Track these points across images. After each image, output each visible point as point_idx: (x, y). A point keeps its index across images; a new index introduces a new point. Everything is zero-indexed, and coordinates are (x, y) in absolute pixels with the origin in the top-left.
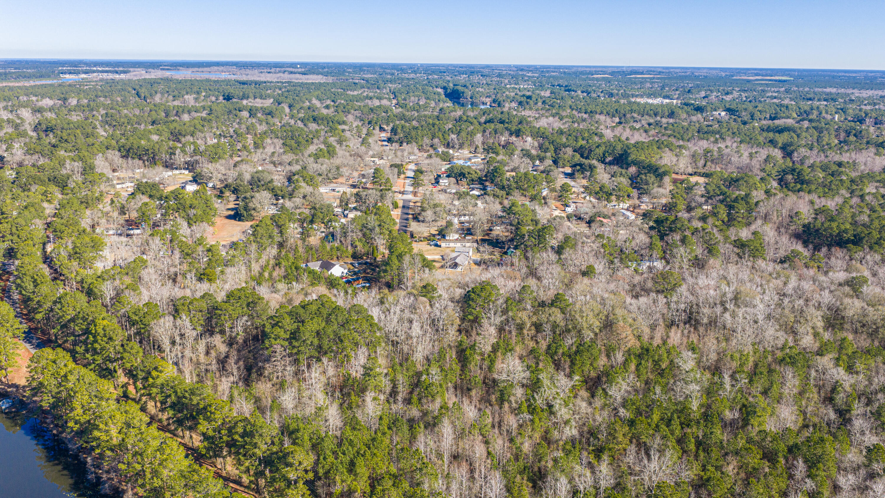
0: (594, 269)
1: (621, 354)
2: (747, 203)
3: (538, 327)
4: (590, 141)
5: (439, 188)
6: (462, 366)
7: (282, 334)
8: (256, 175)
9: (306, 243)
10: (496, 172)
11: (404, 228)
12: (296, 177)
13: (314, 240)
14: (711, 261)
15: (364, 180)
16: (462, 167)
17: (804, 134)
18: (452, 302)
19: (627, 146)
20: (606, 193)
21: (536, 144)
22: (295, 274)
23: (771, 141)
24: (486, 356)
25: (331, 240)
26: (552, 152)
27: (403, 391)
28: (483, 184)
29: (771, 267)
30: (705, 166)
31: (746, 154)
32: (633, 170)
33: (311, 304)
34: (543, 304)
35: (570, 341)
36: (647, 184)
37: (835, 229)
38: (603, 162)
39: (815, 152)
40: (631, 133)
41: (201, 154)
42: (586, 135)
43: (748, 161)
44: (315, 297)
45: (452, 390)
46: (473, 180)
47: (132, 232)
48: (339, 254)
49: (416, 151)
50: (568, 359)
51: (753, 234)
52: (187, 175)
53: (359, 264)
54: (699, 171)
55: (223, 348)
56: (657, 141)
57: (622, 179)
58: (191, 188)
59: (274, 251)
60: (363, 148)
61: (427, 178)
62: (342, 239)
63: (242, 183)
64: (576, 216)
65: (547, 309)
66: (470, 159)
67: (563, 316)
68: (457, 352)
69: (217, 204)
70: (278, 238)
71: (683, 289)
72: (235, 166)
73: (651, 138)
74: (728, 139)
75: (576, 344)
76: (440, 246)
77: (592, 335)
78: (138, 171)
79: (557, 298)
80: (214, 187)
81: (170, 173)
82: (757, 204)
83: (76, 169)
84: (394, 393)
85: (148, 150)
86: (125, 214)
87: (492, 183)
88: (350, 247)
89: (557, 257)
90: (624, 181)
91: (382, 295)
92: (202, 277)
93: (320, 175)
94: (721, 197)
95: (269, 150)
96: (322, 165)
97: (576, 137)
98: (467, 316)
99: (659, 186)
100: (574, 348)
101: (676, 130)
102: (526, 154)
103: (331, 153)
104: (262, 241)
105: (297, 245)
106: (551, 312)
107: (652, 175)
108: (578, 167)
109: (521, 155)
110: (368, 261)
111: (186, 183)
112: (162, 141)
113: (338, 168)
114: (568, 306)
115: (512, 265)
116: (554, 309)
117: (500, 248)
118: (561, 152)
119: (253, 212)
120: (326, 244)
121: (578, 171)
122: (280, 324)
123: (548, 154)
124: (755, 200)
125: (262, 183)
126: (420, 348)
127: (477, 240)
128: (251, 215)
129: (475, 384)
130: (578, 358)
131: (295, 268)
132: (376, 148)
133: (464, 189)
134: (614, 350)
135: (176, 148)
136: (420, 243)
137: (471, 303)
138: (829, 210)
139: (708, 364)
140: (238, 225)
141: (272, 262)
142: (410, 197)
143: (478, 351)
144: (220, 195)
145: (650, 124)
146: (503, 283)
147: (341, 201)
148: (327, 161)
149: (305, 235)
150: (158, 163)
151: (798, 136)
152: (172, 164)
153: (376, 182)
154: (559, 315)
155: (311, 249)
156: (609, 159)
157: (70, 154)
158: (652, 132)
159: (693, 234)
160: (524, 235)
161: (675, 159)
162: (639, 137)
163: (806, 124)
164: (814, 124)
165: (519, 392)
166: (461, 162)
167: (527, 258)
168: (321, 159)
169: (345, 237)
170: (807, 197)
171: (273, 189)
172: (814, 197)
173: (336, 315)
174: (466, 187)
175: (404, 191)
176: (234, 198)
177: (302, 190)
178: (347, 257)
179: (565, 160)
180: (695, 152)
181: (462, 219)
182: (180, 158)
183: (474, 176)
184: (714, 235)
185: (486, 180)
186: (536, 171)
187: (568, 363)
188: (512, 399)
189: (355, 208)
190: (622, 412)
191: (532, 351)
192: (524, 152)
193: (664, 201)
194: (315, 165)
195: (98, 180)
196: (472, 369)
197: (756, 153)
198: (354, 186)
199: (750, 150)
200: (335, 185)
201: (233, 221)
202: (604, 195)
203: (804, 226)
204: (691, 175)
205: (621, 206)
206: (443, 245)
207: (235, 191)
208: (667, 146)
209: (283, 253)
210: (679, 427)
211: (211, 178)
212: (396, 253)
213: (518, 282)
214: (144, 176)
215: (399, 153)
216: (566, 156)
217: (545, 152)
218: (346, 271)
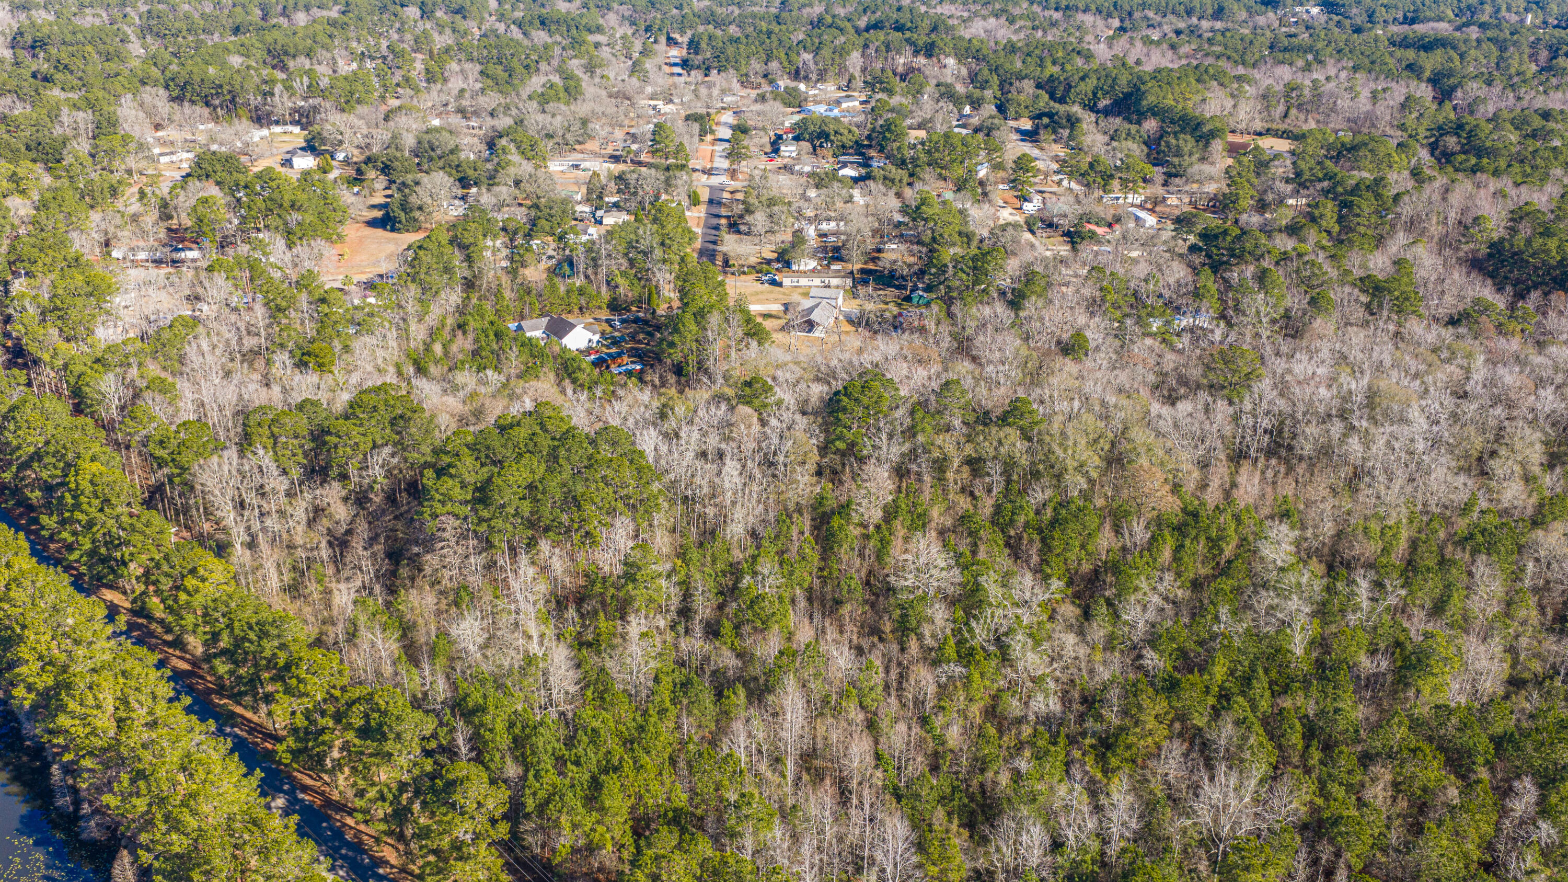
0: (1085, 339)
1: (1142, 525)
2: (1378, 196)
3: (975, 465)
4: (1068, 67)
5: (779, 162)
6: (824, 550)
7: (457, 493)
8: (427, 137)
9: (519, 280)
10: (889, 130)
11: (711, 246)
12: (503, 142)
13: (534, 273)
14: (1317, 323)
15: (634, 147)
16: (824, 120)
17: (1473, 52)
18: (804, 413)
19: (1139, 78)
20: (1102, 174)
21: (964, 72)
22: (495, 347)
23: (1410, 67)
24: (872, 529)
25: (568, 273)
26: (996, 88)
27: (704, 607)
28: (863, 154)
29: (1433, 335)
30: (1286, 116)
31: (1365, 93)
32: (1151, 125)
33: (518, 424)
34: (984, 418)
35: (1039, 494)
36: (1179, 153)
37: (1554, 253)
38: (1093, 108)
39: (1497, 89)
40: (1145, 50)
41: (323, 94)
42: (1060, 54)
43: (1369, 107)
44: (529, 405)
45: (802, 604)
46: (843, 147)
47: (182, 255)
48: (583, 302)
49: (736, 86)
50: (1036, 537)
51: (1395, 263)
52: (297, 135)
53: (623, 321)
54: (1274, 126)
55: (341, 512)
56: (1196, 67)
57: (1130, 144)
58: (305, 162)
59: (454, 297)
60: (634, 81)
61: (757, 142)
62: (590, 272)
63: (398, 154)
64: (1042, 221)
65: (994, 430)
66: (838, 103)
67: (1027, 444)
68: (813, 519)
69: (347, 196)
70: (461, 270)
71: (1265, 385)
72: (387, 118)
73: (1184, 62)
74: (1330, 62)
75: (1052, 504)
76: (780, 285)
77: (1084, 484)
78: (201, 127)
79: (1016, 408)
80: (347, 161)
81: (265, 132)
82: (1397, 198)
83: (82, 126)
84: (685, 612)
85: (221, 86)
86: (170, 217)
87: (881, 151)
88: (604, 289)
89: (1013, 315)
90: (1136, 149)
91: (663, 400)
92: (306, 358)
93: (550, 136)
94: (1326, 184)
95: (456, 84)
96: (553, 116)
97: (1041, 59)
98: (833, 442)
99: (1202, 160)
100: (1049, 513)
101: (1230, 44)
102: (946, 93)
103: (572, 91)
104: (428, 279)
105: (500, 285)
106: (1002, 435)
107: (1188, 137)
108: (1046, 120)
109: (937, 95)
110: (641, 314)
111: (292, 153)
112: (248, 68)
113: (584, 122)
114: (1036, 423)
115: (922, 330)
116: (1007, 430)
117: (898, 287)
118: (1013, 89)
119: (417, 214)
120: (558, 281)
121: (1046, 127)
122: (453, 471)
123: (988, 93)
124: (1394, 192)
125: (439, 152)
126: (739, 514)
127: (852, 273)
128: (415, 220)
129: (849, 592)
130: (1056, 534)
131: (496, 335)
132: (660, 80)
133: (827, 165)
134: (1127, 514)
135: (273, 82)
136: (743, 277)
137: (841, 416)
138: (1539, 211)
139: (1315, 544)
140: (389, 240)
141: (450, 321)
142: (723, 179)
143: (856, 518)
144: (358, 178)
145: (1178, 33)
146: (905, 372)
147: (590, 191)
148: (563, 107)
149: (517, 261)
150: (240, 112)
151: (1462, 56)
152: (269, 114)
153: (657, 150)
154: (1018, 444)
155: (529, 292)
156: (1104, 103)
157: (71, 95)
158: (1185, 49)
159: (1277, 263)
160: (946, 266)
161: (1229, 103)
162: (1159, 59)
163: (1474, 32)
164: (1489, 34)
165: (940, 614)
166: (821, 109)
167: (950, 315)
168: (551, 104)
169: (596, 266)
170: (1494, 184)
171: (458, 166)
172: (1505, 183)
173: (568, 450)
174: (831, 160)
175: (712, 168)
176: (385, 184)
177: (512, 170)
178: (600, 308)
179: (1019, 105)
180: (1268, 88)
182: (282, 103)
183: (847, 139)
184: (1320, 268)
185: (870, 146)
186: (964, 126)
187: (1037, 545)
188: (927, 630)
189: (616, 205)
190: (1151, 658)
191: (963, 519)
192: (943, 89)
193: (1211, 188)
194: (540, 117)
195: (120, 149)
196: (844, 558)
197: (1384, 90)
198: (616, 159)
199: (1372, 85)
200: (580, 156)
201: (379, 232)
202: (1099, 179)
203: (1492, 245)
204: (1260, 134)
205: (1130, 200)
206: (787, 282)
207: (386, 169)
208: (1214, 77)
209: (474, 301)
210: (1268, 694)
211: (341, 142)
212: (692, 309)
213: (935, 368)
214: (213, 140)
215: (703, 91)
216: (1022, 97)
217: (983, 88)
218: (596, 337)
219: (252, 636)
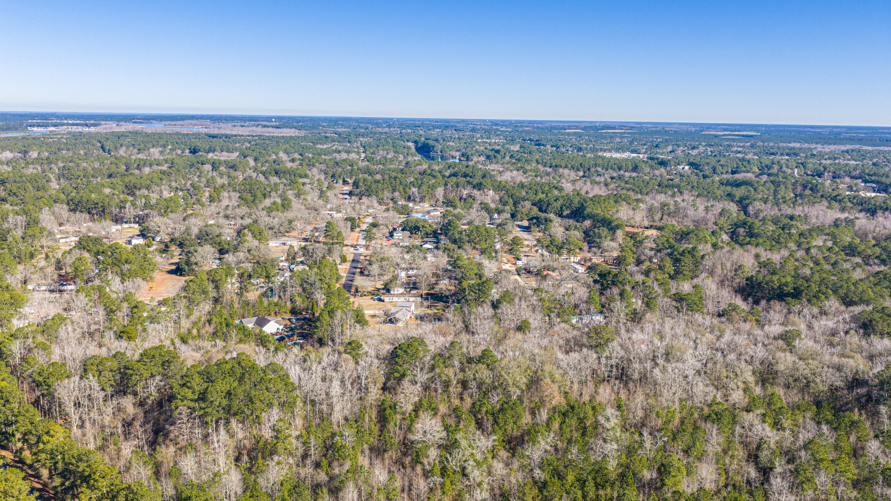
0: (529, 323)
1: (546, 411)
2: (693, 256)
3: (464, 384)
4: (549, 195)
5: (392, 241)
6: (382, 426)
7: (190, 395)
8: (205, 229)
9: (244, 299)
10: (450, 225)
11: (350, 282)
12: (246, 231)
13: (252, 295)
14: (648, 316)
15: (317, 234)
16: (417, 220)
17: (761, 188)
18: (378, 359)
19: (585, 200)
20: (557, 246)
21: (497, 198)
22: (225, 330)
23: (729, 195)
24: (407, 415)
25: (270, 295)
26: (512, 205)
27: (315, 454)
28: (437, 237)
29: (708, 321)
30: (661, 219)
31: (701, 208)
32: (588, 223)
33: (228, 362)
34: (470, 361)
35: (495, 399)
36: (600, 237)
37: (776, 282)
38: (561, 216)
39: (769, 205)
40: (591, 187)
41: (152, 207)
42: (546, 188)
43: (704, 214)
44: (235, 355)
45: (367, 452)
46: (427, 234)
47: (65, 288)
48: (277, 310)
49: (376, 204)
50: (491, 418)
51: (693, 287)
52: (136, 229)
53: (297, 320)
54: (655, 224)
55: (131, 410)
56: (615, 195)
57: (576, 233)
58: (140, 241)
59: (207, 307)
60: (321, 202)
61: (380, 233)
62: (281, 294)
63: (188, 237)
64: (525, 269)
65: (474, 365)
66: (428, 212)
67: (490, 372)
68: (378, 412)
69: (159, 259)
70: (213, 293)
71: (615, 345)
72: (184, 220)
73: (610, 192)
74: (686, 192)
75: (501, 402)
76: (383, 301)
77: (518, 392)
78: (85, 225)
79: (485, 354)
80: (161, 242)
81: (119, 227)
82: (703, 257)
83: (19, 223)
84: (305, 456)
85: (97, 204)
86: (62, 269)
87: (446, 236)
88: (288, 303)
89: (494, 312)
90: (577, 235)
91: (306, 352)
92: (121, 334)
93: (271, 228)
94: (669, 250)
95: (225, 202)
96: (274, 218)
97: (537, 191)
98: (392, 373)
99: (612, 240)
100: (498, 406)
101: (637, 184)
102: (485, 207)
103: (286, 206)
104: (193, 297)
105: (232, 301)
106: (477, 368)
107: (605, 229)
108: (535, 221)
109: (480, 209)
110: (308, 316)
111: (132, 237)
112: (113, 194)
113: (290, 222)
114: (495, 362)
116: (480, 365)
117: (445, 302)
118: (520, 206)
119: (194, 267)
120: (264, 299)
121: (534, 224)
122: (188, 384)
123: (507, 208)
124: (702, 254)
125: (210, 237)
126: (338, 408)
127: (422, 295)
128: (193, 270)
129: (391, 445)
130: (501, 416)
131: (227, 325)
132: (334, 202)
133: (418, 242)
134: (539, 407)
135: (126, 201)
136: (364, 297)
137: (397, 359)
138: (773, 263)
139: (634, 421)
140: (178, 280)
141: (203, 319)
142: (362, 250)
143: (399, 411)
144: (165, 249)
145: (612, 178)
146: (433, 339)
147: (288, 255)
148: (280, 214)
149: (243, 289)
150: (106, 216)
151: (755, 190)
152: (122, 218)
153: (328, 236)
154: (485, 372)
155: (248, 305)
156: (566, 212)
157: (15, 208)
158: (612, 186)
159: (633, 288)
160: (465, 289)
161: (631, 213)
162: (600, 191)
163: (765, 178)
164: (772, 178)
165: (433, 453)
166: (419, 216)
168: (274, 212)
169: (285, 291)
170: (754, 250)
171: (220, 243)
172: (760, 250)
173: (251, 375)
174: (420, 240)
175: (357, 245)
176: (180, 252)
177: (246, 244)
178: (286, 312)
179: (522, 213)
180: (652, 205)
181: (411, 272)
182: (130, 212)
183: (429, 230)
184: (653, 289)
185: (441, 234)
186: (492, 224)
187: (491, 422)
188: (425, 461)
189: (302, 263)
190: (537, 473)
191: (455, 410)
192: (483, 206)
193: (615, 254)
194: (267, 219)
195: (38, 234)
196: (392, 430)
197: (712, 206)
198: (306, 240)
199: (706, 204)
200: (287, 238)
201: (174, 276)
202: (555, 249)
203: (747, 279)
204: (647, 228)
205: (572, 260)
206: (387, 299)
207: (181, 245)
208: (624, 200)
209: (218, 308)
210: (594, 489)
211: (159, 232)
212: (329, 310)
214: (89, 230)
215: (358, 206)
216: (524, 210)
217: (504, 205)
218: (281, 327)
219: (74, 461)
